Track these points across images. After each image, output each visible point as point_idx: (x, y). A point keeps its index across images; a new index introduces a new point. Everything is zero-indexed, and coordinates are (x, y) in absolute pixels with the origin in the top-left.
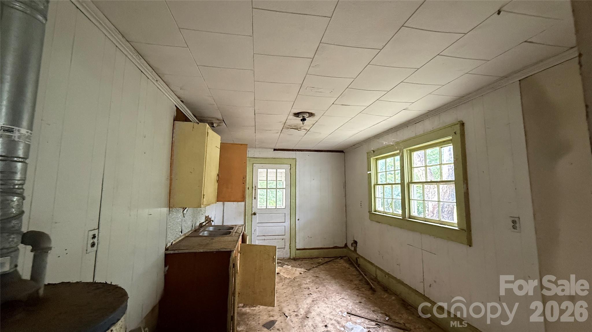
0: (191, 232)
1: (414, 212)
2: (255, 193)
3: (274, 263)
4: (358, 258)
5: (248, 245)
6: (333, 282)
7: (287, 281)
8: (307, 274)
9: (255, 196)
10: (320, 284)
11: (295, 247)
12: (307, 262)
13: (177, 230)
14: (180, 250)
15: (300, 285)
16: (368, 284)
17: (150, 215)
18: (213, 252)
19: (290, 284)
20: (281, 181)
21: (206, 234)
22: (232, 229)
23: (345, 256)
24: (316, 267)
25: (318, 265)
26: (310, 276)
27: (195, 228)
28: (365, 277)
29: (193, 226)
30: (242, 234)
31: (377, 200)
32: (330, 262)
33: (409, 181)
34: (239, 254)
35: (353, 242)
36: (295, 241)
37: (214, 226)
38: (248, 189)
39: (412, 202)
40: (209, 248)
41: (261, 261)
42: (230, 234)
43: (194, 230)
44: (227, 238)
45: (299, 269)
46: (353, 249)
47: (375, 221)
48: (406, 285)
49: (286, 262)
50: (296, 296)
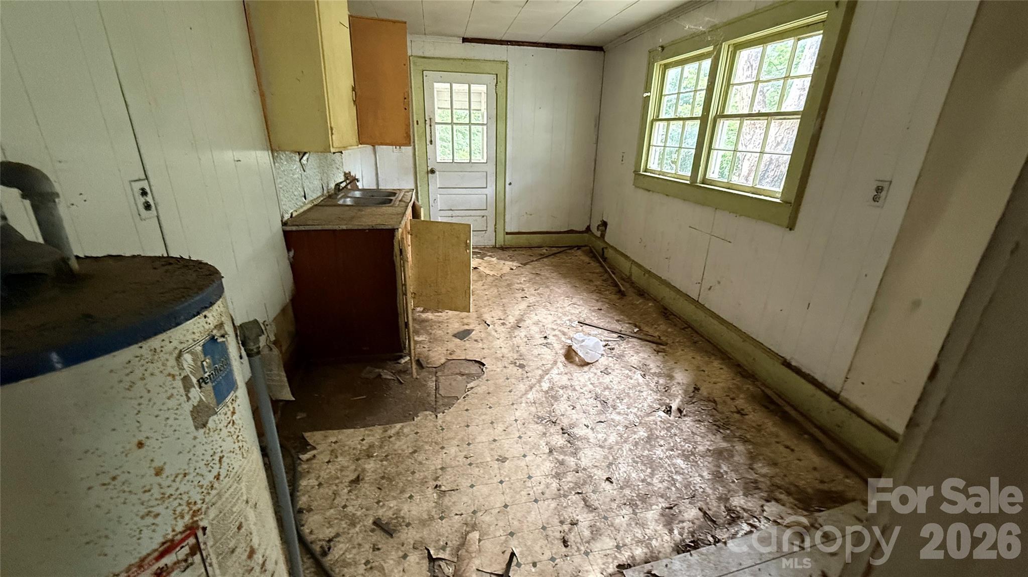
0: (322, 199)
1: (713, 173)
2: (431, 133)
3: (468, 251)
4: (606, 248)
5: (424, 221)
6: (562, 281)
7: (490, 279)
8: (522, 270)
9: (431, 136)
10: (541, 284)
11: (504, 230)
12: (523, 252)
13: (296, 193)
14: (306, 225)
15: (509, 285)
16: (616, 285)
17: (237, 161)
18: (363, 230)
19: (494, 284)
20: (480, 110)
21: (349, 201)
22: (395, 196)
23: (585, 246)
24: (536, 261)
25: (540, 257)
26: (527, 273)
27: (328, 192)
28: (613, 276)
29: (325, 188)
30: (411, 204)
31: (652, 149)
32: (560, 254)
33: (718, 113)
34: (410, 236)
35: (600, 223)
36: (504, 220)
37: (363, 190)
38: (418, 124)
39: (714, 154)
40: (357, 224)
41: (445, 247)
42: (390, 203)
43: (327, 195)
44: (386, 209)
45: (511, 263)
46: (598, 234)
47: (643, 189)
48: (674, 288)
49: (488, 251)
50: (503, 300)
